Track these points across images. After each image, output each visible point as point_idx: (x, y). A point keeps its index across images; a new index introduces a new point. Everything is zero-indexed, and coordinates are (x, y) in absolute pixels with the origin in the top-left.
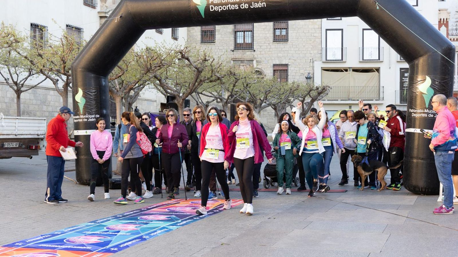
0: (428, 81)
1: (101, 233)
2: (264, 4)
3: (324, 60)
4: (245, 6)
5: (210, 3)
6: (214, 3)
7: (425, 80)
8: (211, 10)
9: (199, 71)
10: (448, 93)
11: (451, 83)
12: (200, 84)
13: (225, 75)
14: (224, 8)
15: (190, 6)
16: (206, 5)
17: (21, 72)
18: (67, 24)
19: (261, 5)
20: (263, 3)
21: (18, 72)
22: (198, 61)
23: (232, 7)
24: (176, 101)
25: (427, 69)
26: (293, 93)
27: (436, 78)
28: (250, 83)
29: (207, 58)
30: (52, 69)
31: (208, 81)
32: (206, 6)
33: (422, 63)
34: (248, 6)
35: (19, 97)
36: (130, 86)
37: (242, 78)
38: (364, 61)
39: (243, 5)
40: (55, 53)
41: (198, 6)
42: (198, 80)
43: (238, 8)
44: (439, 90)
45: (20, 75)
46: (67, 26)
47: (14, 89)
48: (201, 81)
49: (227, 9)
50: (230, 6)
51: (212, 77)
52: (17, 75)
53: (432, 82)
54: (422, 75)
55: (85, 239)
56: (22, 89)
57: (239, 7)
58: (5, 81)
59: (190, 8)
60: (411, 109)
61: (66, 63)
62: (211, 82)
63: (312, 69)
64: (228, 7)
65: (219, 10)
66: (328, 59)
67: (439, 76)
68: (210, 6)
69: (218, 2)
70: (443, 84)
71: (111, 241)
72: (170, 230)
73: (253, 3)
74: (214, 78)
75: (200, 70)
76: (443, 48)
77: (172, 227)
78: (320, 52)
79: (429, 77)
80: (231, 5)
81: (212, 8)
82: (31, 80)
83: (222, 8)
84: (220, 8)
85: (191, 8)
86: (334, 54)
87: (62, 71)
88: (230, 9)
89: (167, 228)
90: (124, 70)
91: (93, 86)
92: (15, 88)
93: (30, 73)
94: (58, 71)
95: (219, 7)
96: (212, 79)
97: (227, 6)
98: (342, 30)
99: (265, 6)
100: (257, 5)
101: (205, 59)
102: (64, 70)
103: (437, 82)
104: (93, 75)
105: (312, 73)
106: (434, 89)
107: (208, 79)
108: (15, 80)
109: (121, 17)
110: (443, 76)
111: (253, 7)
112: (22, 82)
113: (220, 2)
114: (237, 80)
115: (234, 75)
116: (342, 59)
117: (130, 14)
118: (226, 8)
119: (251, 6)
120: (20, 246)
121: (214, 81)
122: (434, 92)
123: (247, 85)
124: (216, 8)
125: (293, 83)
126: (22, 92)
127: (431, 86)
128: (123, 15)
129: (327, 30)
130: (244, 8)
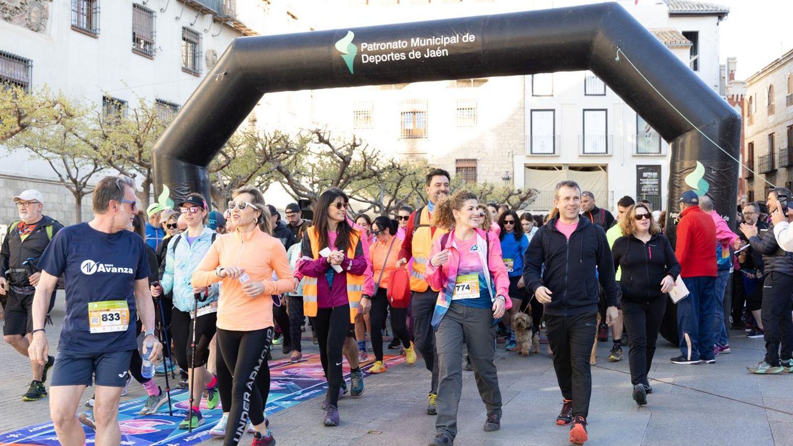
0: (700, 169)
1: (164, 414)
2: (445, 52)
3: (529, 153)
4: (416, 55)
5: (362, 50)
6: (369, 50)
7: (695, 167)
8: (364, 62)
9: (346, 161)
10: (731, 188)
11: (734, 173)
12: (347, 182)
13: (384, 169)
14: (384, 58)
15: (330, 56)
16: (355, 54)
17: (83, 165)
18: (158, 98)
19: (441, 52)
20: (443, 51)
21: (77, 165)
22: (344, 146)
23: (395, 57)
24: (311, 208)
25: (697, 151)
26: (485, 198)
27: (711, 165)
28: (421, 182)
29: (358, 142)
30: (121, 156)
31: (358, 177)
32: (356, 56)
33: (691, 142)
34: (420, 54)
35: (79, 202)
36: (239, 182)
37: (410, 174)
38: (585, 154)
39: (413, 53)
40: (125, 131)
41: (342, 56)
42: (345, 176)
43: (405, 58)
44: (718, 184)
45: (80, 169)
46: (157, 101)
47: (72, 191)
48: (349, 177)
49: (389, 60)
50: (392, 54)
51: (364, 170)
52: (77, 168)
53: (706, 170)
54: (691, 159)
55: (131, 425)
56: (84, 190)
57: (407, 56)
58: (59, 179)
59: (331, 59)
60: (673, 213)
61: (142, 146)
62: (364, 178)
63: (510, 165)
64: (391, 57)
65: (377, 61)
66: (534, 152)
67: (717, 162)
68: (363, 56)
69: (375, 49)
70: (723, 174)
71: (172, 430)
72: (281, 408)
73: (428, 50)
74: (367, 173)
75: (347, 159)
76: (724, 118)
77: (285, 403)
78: (522, 142)
79: (702, 163)
80: (394, 53)
81: (365, 59)
82: (97, 176)
83: (381, 58)
84: (378, 59)
85: (334, 59)
86: (543, 144)
87: (137, 159)
88: (393, 59)
89: (276, 405)
90: (229, 158)
91: (185, 181)
92: (74, 189)
93: (96, 167)
94: (131, 159)
95: (376, 57)
96: (364, 174)
97: (389, 55)
98: (554, 110)
99: (447, 55)
100: (434, 53)
101: (355, 143)
102: (140, 158)
103: (714, 170)
104: (183, 164)
105: (511, 172)
106: (709, 182)
107: (359, 174)
108: (74, 176)
109: (225, 74)
110: (724, 162)
111: (428, 56)
112: (84, 181)
113: (377, 49)
114: (402, 177)
115: (398, 168)
116: (554, 153)
117: (241, 69)
118: (387, 58)
119: (425, 55)
120: (17, 439)
121: (368, 178)
122: (710, 187)
123: (417, 185)
124: (371, 59)
125: (485, 184)
126: (84, 194)
127: (705, 177)
128: (229, 71)
129: (532, 111)
130: (414, 57)
